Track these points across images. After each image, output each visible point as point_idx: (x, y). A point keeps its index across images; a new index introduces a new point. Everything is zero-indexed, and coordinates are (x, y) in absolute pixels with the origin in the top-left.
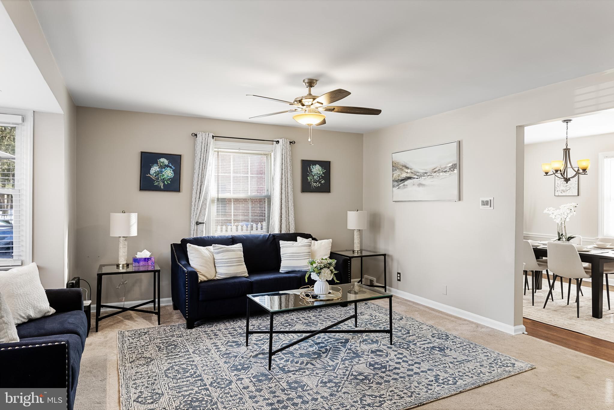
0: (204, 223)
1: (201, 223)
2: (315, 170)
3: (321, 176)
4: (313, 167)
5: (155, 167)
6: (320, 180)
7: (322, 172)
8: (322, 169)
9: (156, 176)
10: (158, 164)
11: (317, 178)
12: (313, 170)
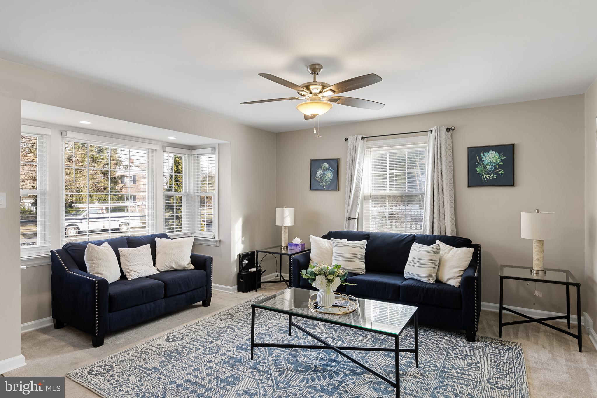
0: (355, 219)
1: (352, 219)
2: (487, 158)
3: (498, 164)
4: (484, 155)
5: (320, 171)
6: (496, 170)
7: (499, 160)
8: (500, 155)
9: (320, 178)
10: (321, 168)
11: (492, 168)
12: (484, 159)
